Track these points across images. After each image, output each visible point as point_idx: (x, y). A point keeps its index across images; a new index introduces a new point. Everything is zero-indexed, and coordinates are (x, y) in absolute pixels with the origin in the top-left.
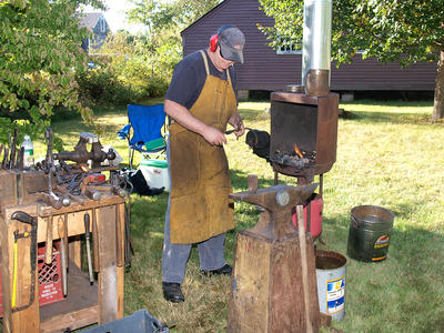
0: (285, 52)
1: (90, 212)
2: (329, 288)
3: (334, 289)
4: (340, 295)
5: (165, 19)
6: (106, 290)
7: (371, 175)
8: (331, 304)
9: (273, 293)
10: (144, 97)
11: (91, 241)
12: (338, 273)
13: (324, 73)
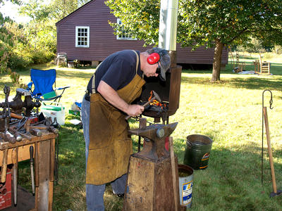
0: (122, 38)
1: (33, 145)
2: (184, 188)
3: (187, 189)
4: (190, 192)
5: (44, 15)
6: (41, 198)
7: (185, 115)
8: (185, 198)
9: (156, 195)
10: (31, 64)
11: (34, 165)
12: (189, 178)
13: (174, 53)
